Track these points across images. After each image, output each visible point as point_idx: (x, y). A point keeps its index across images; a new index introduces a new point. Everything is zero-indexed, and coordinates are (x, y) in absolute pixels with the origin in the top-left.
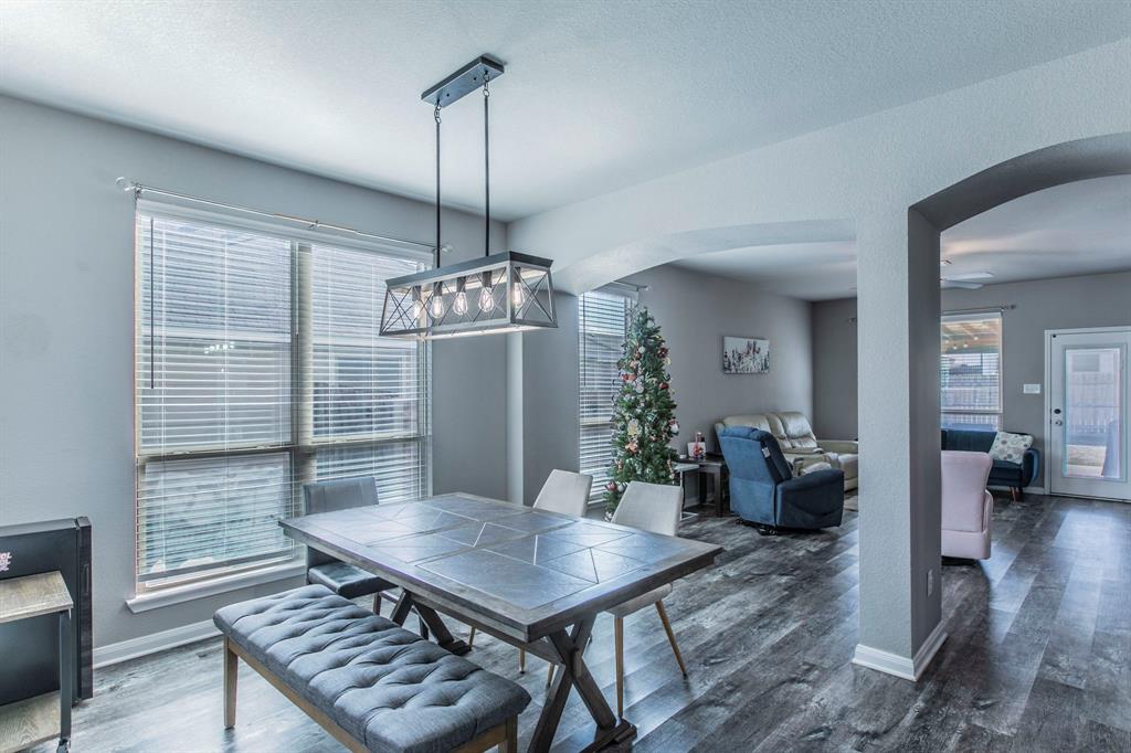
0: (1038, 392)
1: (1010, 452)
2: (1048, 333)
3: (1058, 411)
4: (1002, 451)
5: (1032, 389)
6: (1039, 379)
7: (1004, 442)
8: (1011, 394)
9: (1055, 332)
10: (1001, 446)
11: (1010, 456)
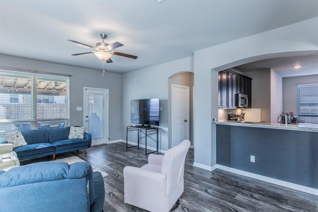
0: (81, 110)
1: (79, 134)
2: (85, 88)
3: (87, 117)
4: (75, 135)
5: (79, 109)
6: (82, 106)
7: (75, 131)
8: (73, 111)
9: (87, 88)
10: (75, 133)
11: (79, 136)
